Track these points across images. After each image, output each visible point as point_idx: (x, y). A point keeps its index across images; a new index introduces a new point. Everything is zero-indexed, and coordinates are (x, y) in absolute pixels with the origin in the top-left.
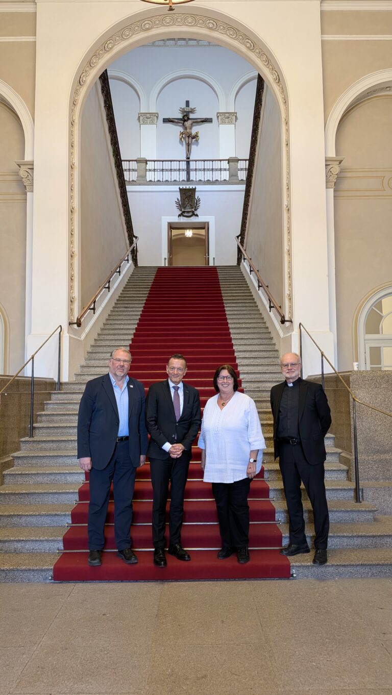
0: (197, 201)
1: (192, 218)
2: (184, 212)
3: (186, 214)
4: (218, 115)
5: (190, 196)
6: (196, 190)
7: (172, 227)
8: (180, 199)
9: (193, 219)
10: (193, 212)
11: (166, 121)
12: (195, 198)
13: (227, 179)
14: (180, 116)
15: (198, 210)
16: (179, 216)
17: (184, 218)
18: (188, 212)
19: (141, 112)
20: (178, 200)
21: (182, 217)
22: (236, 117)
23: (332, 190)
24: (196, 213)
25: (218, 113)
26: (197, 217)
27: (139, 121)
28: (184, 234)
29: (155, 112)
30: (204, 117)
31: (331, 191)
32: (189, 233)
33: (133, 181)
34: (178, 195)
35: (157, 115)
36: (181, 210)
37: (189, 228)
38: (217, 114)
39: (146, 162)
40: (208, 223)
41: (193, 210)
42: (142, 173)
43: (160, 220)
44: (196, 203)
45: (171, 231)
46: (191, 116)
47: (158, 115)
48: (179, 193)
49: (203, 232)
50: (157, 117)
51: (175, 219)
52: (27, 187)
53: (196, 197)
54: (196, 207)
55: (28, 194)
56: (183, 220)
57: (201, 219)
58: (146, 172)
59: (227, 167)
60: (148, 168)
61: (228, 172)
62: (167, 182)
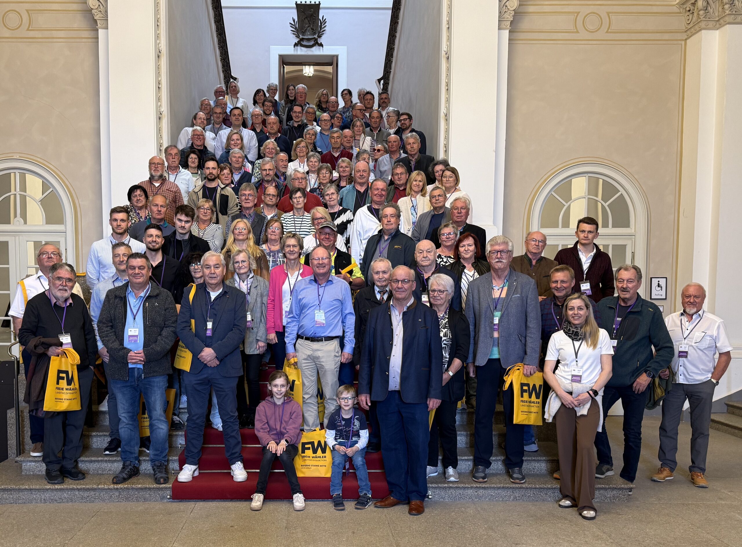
0: (321, 23)
1: (314, 48)
2: (302, 40)
3: (305, 43)
5: (312, 15)
6: (321, 6)
7: (284, 61)
8: (296, 20)
9: (316, 51)
10: (316, 40)
12: (318, 19)
15: (323, 37)
16: (296, 45)
17: (303, 48)
18: (309, 40)
20: (294, 21)
21: (299, 48)
23: (507, 32)
24: (320, 41)
26: (321, 48)
28: (302, 70)
31: (506, 34)
32: (309, 71)
34: (294, 14)
36: (298, 37)
37: (309, 64)
40: (337, 56)
41: (316, 36)
43: (268, 51)
44: (321, 26)
45: (284, 67)
48: (295, 11)
49: (329, 69)
51: (290, 50)
52: (98, 22)
53: (321, 18)
54: (319, 33)
55: (101, 32)
56: (301, 51)
57: (326, 51)
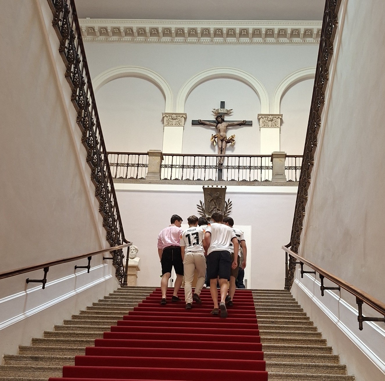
0: (227, 205)
4: (260, 117)
5: (218, 198)
6: (227, 191)
11: (196, 123)
12: (224, 201)
13: (270, 179)
14: (213, 118)
19: (166, 112)
22: (281, 119)
25: (259, 115)
27: (163, 123)
29: (182, 112)
30: (242, 120)
33: (142, 178)
34: (201, 198)
35: (184, 116)
36: (204, 216)
38: (258, 117)
42: (154, 168)
44: (226, 207)
46: (226, 118)
47: (186, 116)
48: (202, 195)
50: (185, 119)
53: (226, 200)
54: (225, 213)
58: (161, 167)
59: (271, 164)
60: (163, 163)
61: (271, 171)
62: (188, 181)
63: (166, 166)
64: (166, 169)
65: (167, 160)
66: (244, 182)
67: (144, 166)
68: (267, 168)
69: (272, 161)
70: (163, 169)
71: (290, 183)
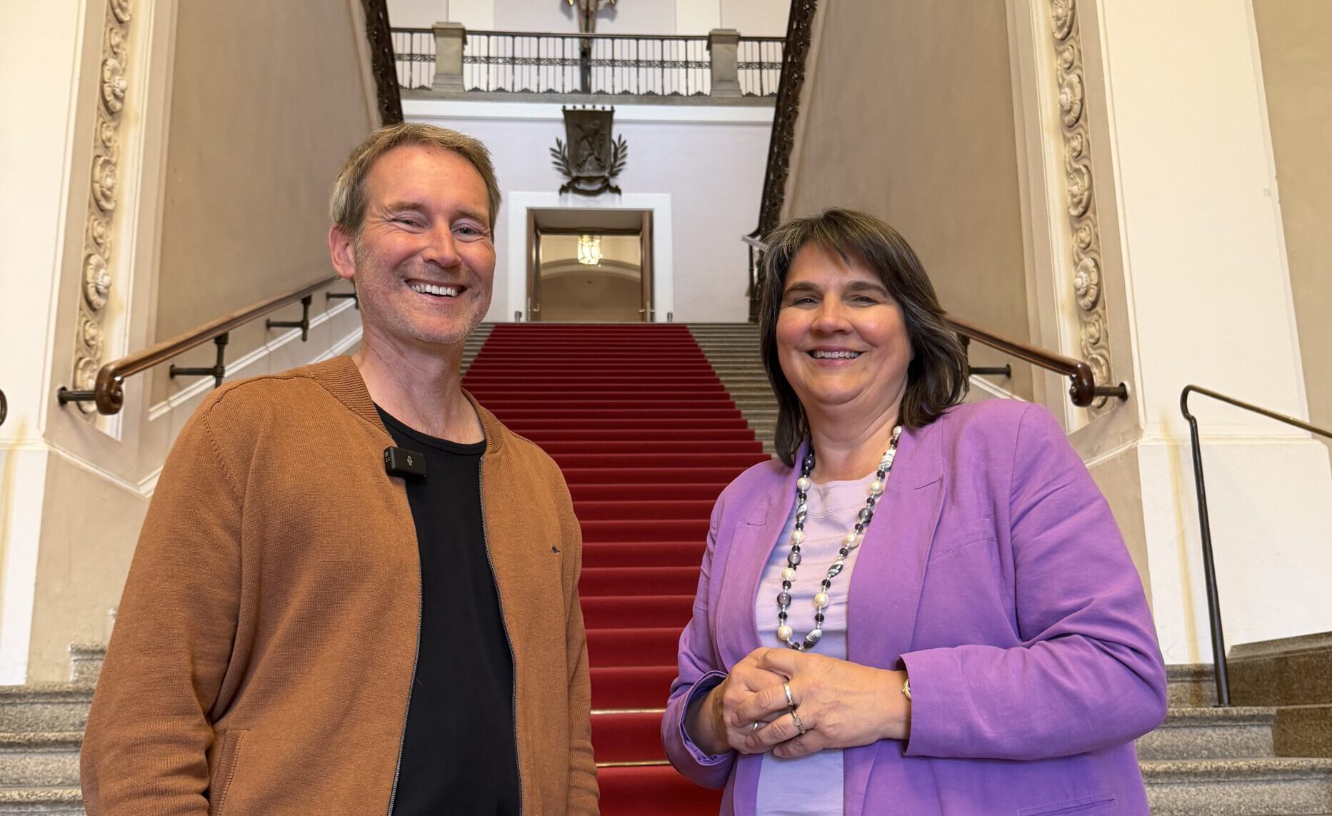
0: (616, 149)
1: (602, 197)
2: (577, 179)
3: (582, 186)
5: (596, 132)
6: (616, 116)
7: (541, 224)
9: (606, 202)
10: (606, 180)
12: (611, 141)
13: (707, 91)
15: (621, 175)
16: (564, 189)
17: (579, 196)
18: (590, 180)
20: (559, 144)
21: (570, 195)
24: (614, 182)
26: (617, 196)
32: (590, 251)
33: (422, 88)
34: (560, 132)
36: (567, 174)
37: (593, 232)
39: (463, 34)
40: (651, 213)
41: (606, 174)
42: (450, 65)
44: (616, 154)
45: (538, 238)
48: (563, 126)
51: (550, 199)
53: (615, 137)
56: (574, 202)
57: (629, 200)
58: (463, 62)
59: (706, 57)
60: (467, 52)
61: (707, 72)
62: (526, 95)
63: (474, 60)
64: (476, 66)
65: (476, 46)
66: (650, 98)
67: (424, 58)
68: (700, 65)
69: (709, 47)
70: (467, 67)
71: (751, 99)
